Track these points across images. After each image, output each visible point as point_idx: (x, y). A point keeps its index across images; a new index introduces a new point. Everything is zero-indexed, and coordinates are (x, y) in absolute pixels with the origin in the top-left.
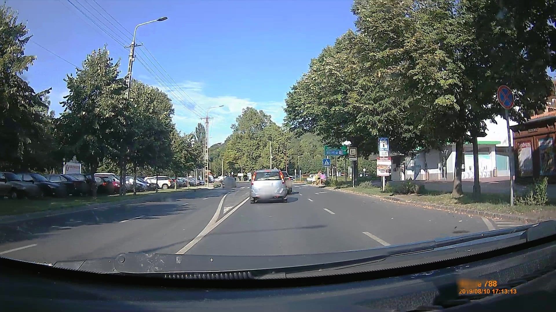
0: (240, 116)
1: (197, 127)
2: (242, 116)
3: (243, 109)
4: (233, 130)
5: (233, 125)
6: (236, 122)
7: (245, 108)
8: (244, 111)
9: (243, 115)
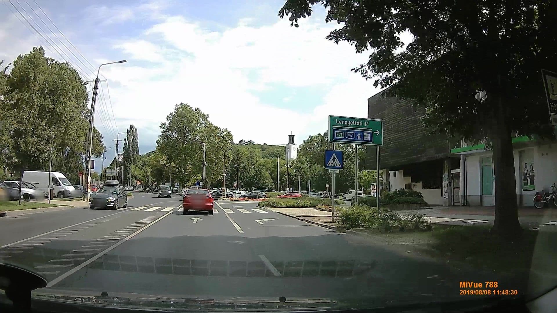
0: (171, 114)
1: (129, 130)
2: (174, 114)
3: (176, 105)
4: (162, 130)
5: (163, 124)
6: (167, 121)
7: (179, 104)
8: (177, 107)
9: (175, 112)
